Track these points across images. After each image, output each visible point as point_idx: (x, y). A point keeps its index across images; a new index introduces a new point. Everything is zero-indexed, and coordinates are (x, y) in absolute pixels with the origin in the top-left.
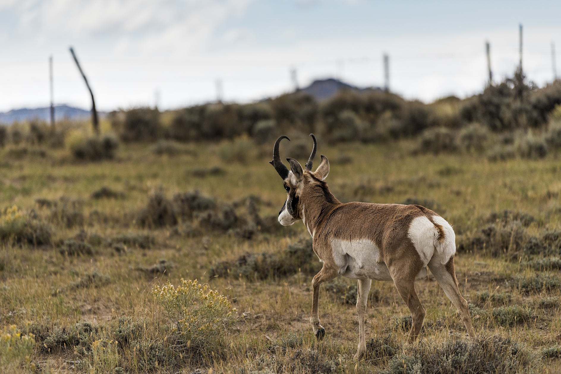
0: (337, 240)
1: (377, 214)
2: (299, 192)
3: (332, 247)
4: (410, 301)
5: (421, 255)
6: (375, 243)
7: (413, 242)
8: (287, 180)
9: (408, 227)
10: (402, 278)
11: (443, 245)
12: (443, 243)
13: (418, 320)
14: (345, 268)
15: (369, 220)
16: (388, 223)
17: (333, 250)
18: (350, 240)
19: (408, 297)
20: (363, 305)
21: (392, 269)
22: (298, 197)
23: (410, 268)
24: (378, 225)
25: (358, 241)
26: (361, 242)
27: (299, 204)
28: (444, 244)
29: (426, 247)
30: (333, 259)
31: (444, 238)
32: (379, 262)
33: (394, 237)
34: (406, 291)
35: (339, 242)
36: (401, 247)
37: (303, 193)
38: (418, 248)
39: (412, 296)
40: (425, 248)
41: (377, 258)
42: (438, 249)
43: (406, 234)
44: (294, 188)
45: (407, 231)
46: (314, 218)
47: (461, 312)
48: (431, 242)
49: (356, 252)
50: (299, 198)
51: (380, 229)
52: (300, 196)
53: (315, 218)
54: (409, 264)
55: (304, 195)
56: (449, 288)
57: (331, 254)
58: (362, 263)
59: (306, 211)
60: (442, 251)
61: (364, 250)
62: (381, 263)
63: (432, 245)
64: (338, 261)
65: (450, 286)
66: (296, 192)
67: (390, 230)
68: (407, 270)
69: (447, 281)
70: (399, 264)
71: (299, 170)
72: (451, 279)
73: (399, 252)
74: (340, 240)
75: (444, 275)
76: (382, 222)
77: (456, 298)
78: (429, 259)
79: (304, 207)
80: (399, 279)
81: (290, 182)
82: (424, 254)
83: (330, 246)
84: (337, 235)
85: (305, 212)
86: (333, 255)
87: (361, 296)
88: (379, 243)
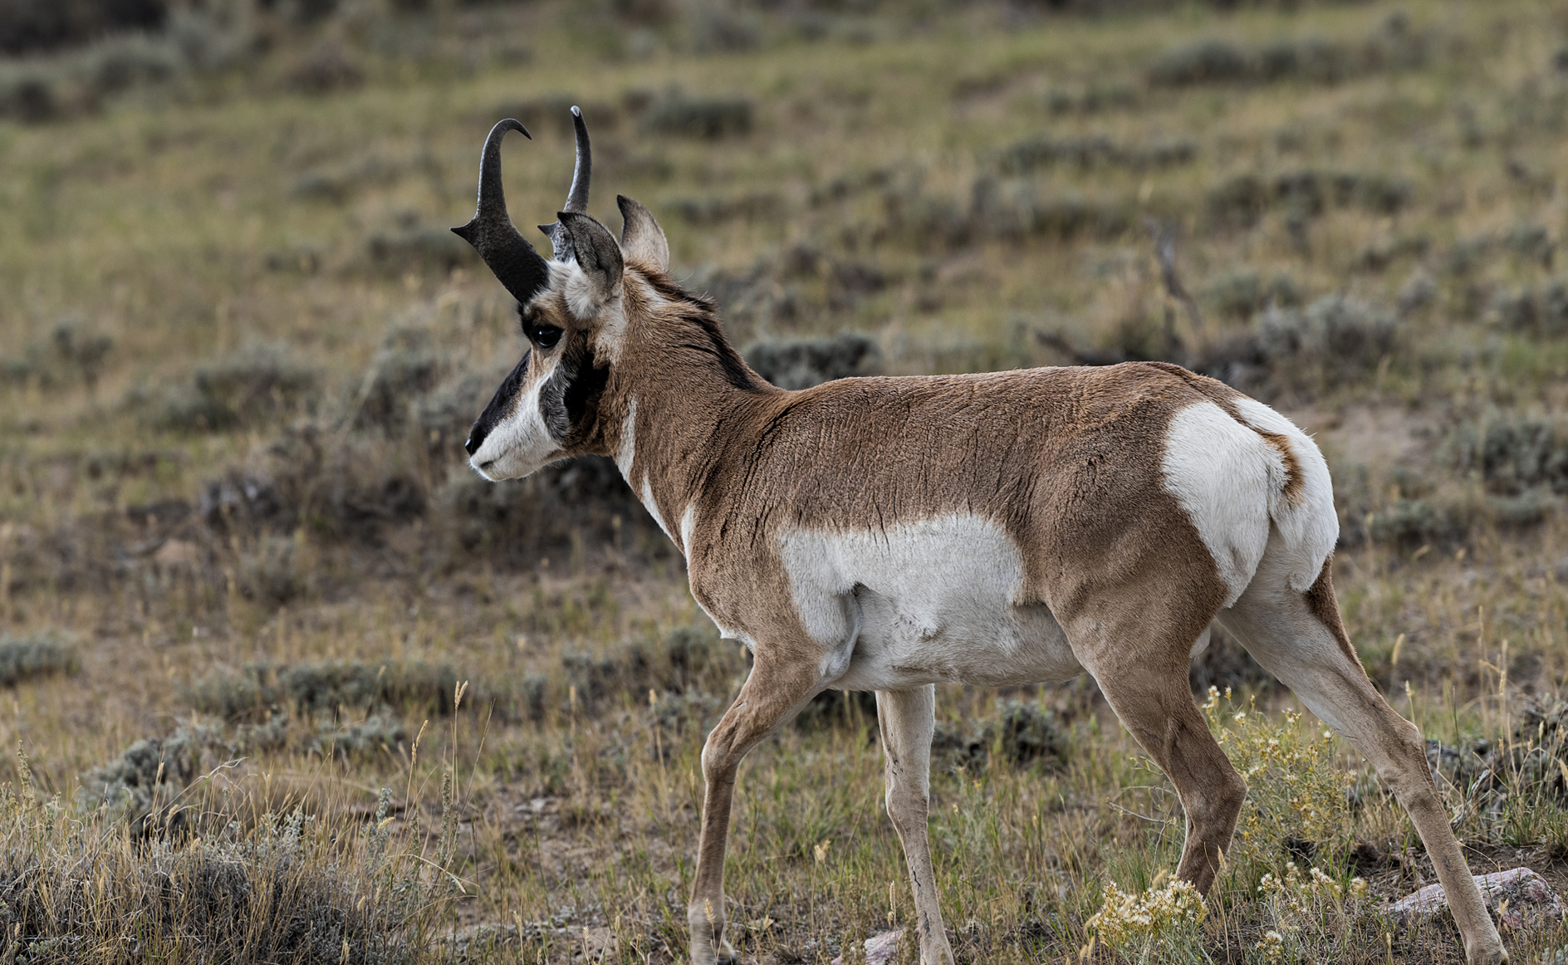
0: (807, 535)
1: (990, 410)
2: (610, 343)
3: (788, 567)
4: (1174, 745)
5: (1223, 559)
6: (1004, 526)
7: (1188, 506)
8: (543, 299)
9: (1159, 448)
10: (1138, 659)
11: (1302, 514)
12: (1302, 505)
13: (1218, 817)
14: (849, 649)
15: (956, 439)
16: (1054, 444)
17: (793, 577)
18: (879, 526)
19: (1163, 732)
20: (916, 797)
21: (1083, 625)
22: (606, 365)
23: (1174, 614)
24: (1007, 454)
25: (921, 524)
26: (935, 526)
27: (608, 392)
28: (1305, 506)
29: (1243, 525)
30: (795, 616)
31: (1301, 483)
32: (1021, 601)
33: (1101, 494)
34: (1155, 708)
35: (818, 542)
36: (1132, 534)
37: (630, 349)
38: (1210, 533)
39: (1182, 727)
40: (1239, 528)
41: (1013, 588)
42: (1285, 529)
43: (1154, 476)
44: (584, 331)
45: (1156, 463)
46: (684, 457)
47: (1396, 770)
48: (1259, 504)
49: (912, 571)
50: (613, 370)
51: (1016, 469)
52: (614, 362)
53: (691, 458)
54: (1166, 600)
55: (632, 357)
56: (1326, 682)
57: (788, 598)
58: (941, 615)
59: (643, 426)
60: (1300, 537)
61: (953, 557)
62: (1033, 606)
63: (1265, 517)
64: (820, 623)
65: (1331, 675)
66: (593, 345)
67: (1074, 468)
68: (1158, 622)
69: (1316, 656)
70: (1121, 606)
71: (606, 257)
72: (1334, 645)
73: (1123, 552)
74: (819, 535)
75: (1302, 633)
76: (1019, 439)
77: (1365, 719)
78: (1251, 569)
79: (633, 405)
80: (1122, 662)
81: (562, 303)
82: (1234, 552)
83: (778, 564)
84: (805, 514)
85: (637, 427)
86: (796, 600)
87: (901, 761)
88: (1020, 525)
